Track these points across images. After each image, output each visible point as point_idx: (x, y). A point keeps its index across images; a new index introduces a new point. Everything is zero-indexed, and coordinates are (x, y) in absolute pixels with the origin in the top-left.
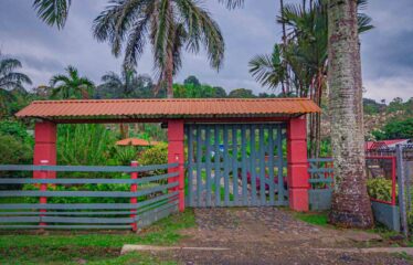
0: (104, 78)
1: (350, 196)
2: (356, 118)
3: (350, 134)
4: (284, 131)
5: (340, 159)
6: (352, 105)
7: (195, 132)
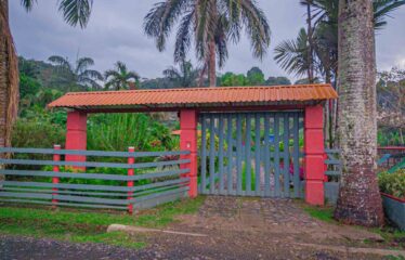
0: (165, 72)
1: (354, 190)
2: (366, 104)
3: (358, 121)
4: (301, 120)
5: (347, 149)
6: (360, 90)
7: (208, 120)
